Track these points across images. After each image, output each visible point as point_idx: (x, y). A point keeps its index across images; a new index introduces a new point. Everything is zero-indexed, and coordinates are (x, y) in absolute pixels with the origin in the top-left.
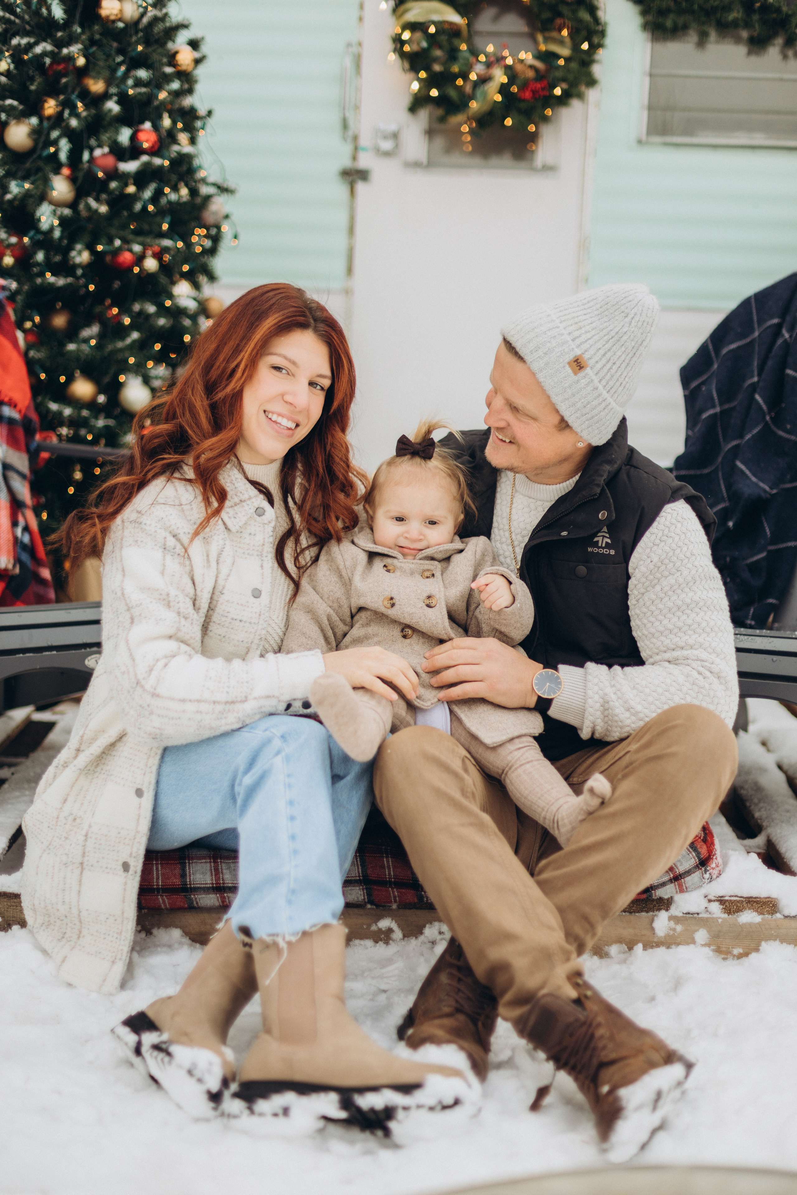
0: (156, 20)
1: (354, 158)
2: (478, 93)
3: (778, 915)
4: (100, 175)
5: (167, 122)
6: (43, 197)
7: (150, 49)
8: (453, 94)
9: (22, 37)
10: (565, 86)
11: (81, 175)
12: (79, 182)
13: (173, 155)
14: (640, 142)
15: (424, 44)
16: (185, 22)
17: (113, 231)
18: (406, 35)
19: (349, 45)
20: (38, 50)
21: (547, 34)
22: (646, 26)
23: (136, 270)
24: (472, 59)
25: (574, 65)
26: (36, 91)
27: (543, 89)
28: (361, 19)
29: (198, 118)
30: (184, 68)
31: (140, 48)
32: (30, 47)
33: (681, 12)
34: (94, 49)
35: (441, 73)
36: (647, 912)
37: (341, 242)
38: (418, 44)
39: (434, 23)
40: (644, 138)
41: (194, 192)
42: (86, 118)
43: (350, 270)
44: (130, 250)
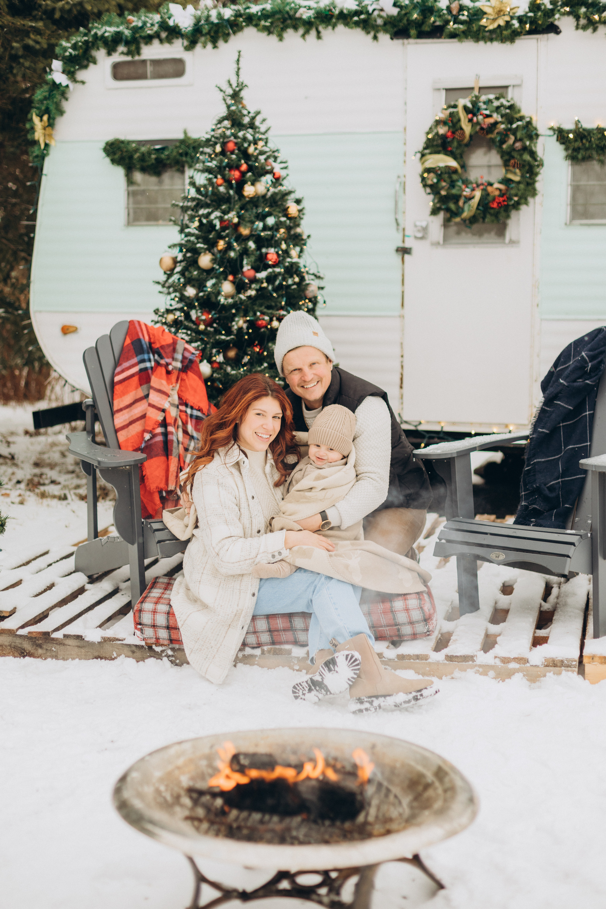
0: (274, 194)
1: (403, 242)
2: (466, 208)
3: (528, 665)
4: (247, 281)
5: (284, 246)
6: (219, 293)
7: (273, 209)
8: (452, 206)
9: (205, 208)
10: (516, 199)
11: (237, 280)
12: (236, 283)
13: (287, 264)
14: (566, 224)
15: (435, 180)
16: (293, 190)
17: (256, 308)
18: (425, 175)
19: (399, 177)
20: (212, 217)
21: (507, 168)
22: (567, 157)
23: (269, 327)
24: (463, 187)
25: (522, 186)
26: (213, 238)
27: (504, 201)
28: (405, 162)
29: (303, 240)
30: (293, 215)
31: (267, 210)
32: (209, 214)
33: (587, 149)
34: (243, 212)
35: (445, 196)
36: (465, 662)
37: (398, 289)
38: (432, 180)
39: (440, 168)
40: (568, 222)
41: (302, 279)
42: (239, 250)
43: (403, 305)
44: (263, 319)
